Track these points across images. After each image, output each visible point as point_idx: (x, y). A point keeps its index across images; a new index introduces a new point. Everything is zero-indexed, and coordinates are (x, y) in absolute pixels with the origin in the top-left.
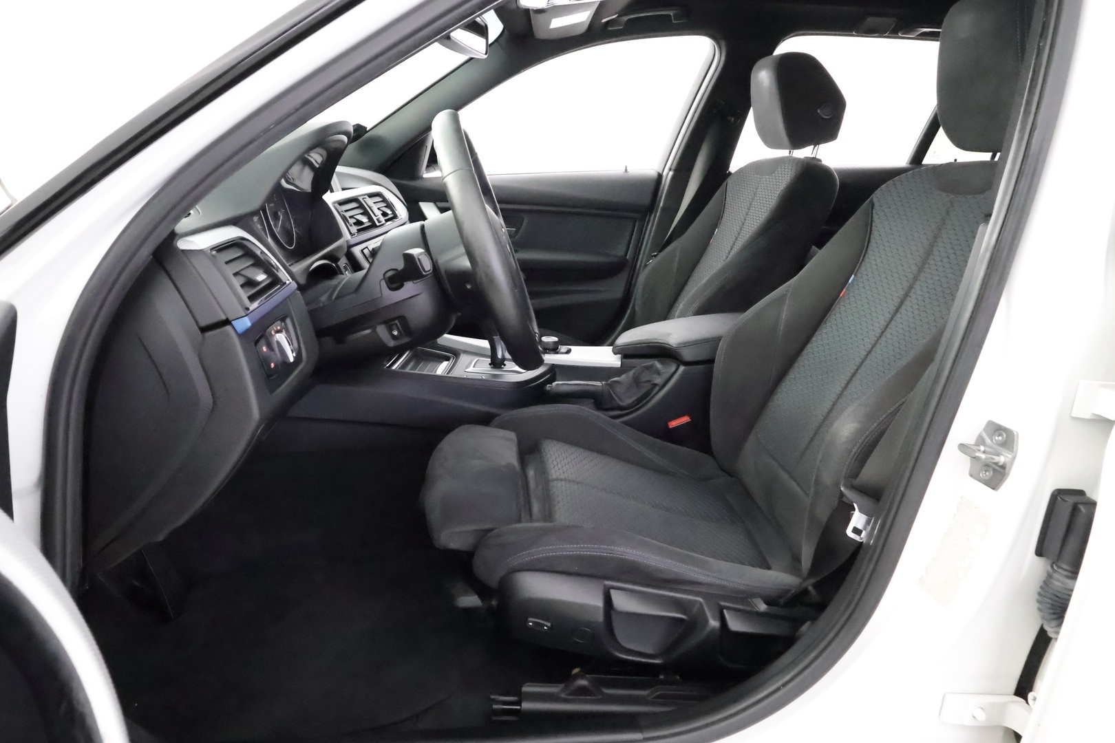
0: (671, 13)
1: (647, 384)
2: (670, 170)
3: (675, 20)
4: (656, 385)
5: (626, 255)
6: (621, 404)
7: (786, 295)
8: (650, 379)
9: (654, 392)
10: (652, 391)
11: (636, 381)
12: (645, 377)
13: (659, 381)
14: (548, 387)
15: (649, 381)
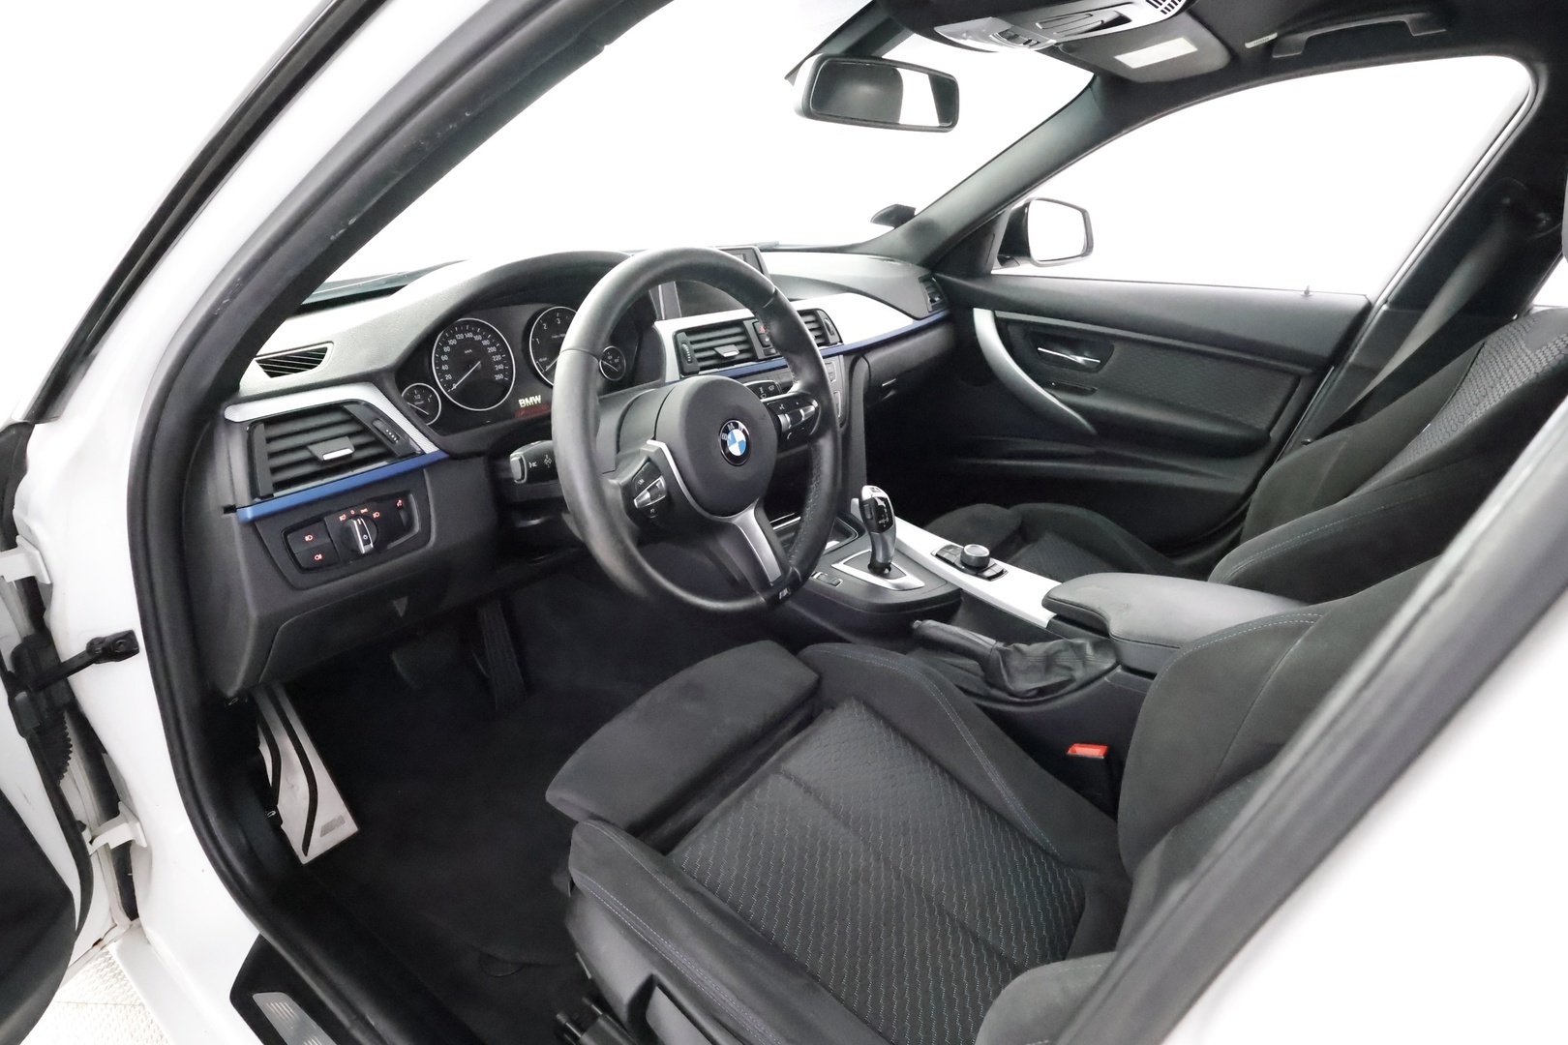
0: (1405, 18)
1: (1065, 672)
2: (1386, 302)
3: (1415, 31)
4: (1071, 680)
5: (1270, 429)
6: (1008, 684)
7: (1307, 627)
8: (1072, 666)
9: (1068, 688)
10: (1068, 685)
11: (1049, 662)
12: (1066, 658)
13: (1079, 674)
14: (917, 623)
15: (1069, 669)
